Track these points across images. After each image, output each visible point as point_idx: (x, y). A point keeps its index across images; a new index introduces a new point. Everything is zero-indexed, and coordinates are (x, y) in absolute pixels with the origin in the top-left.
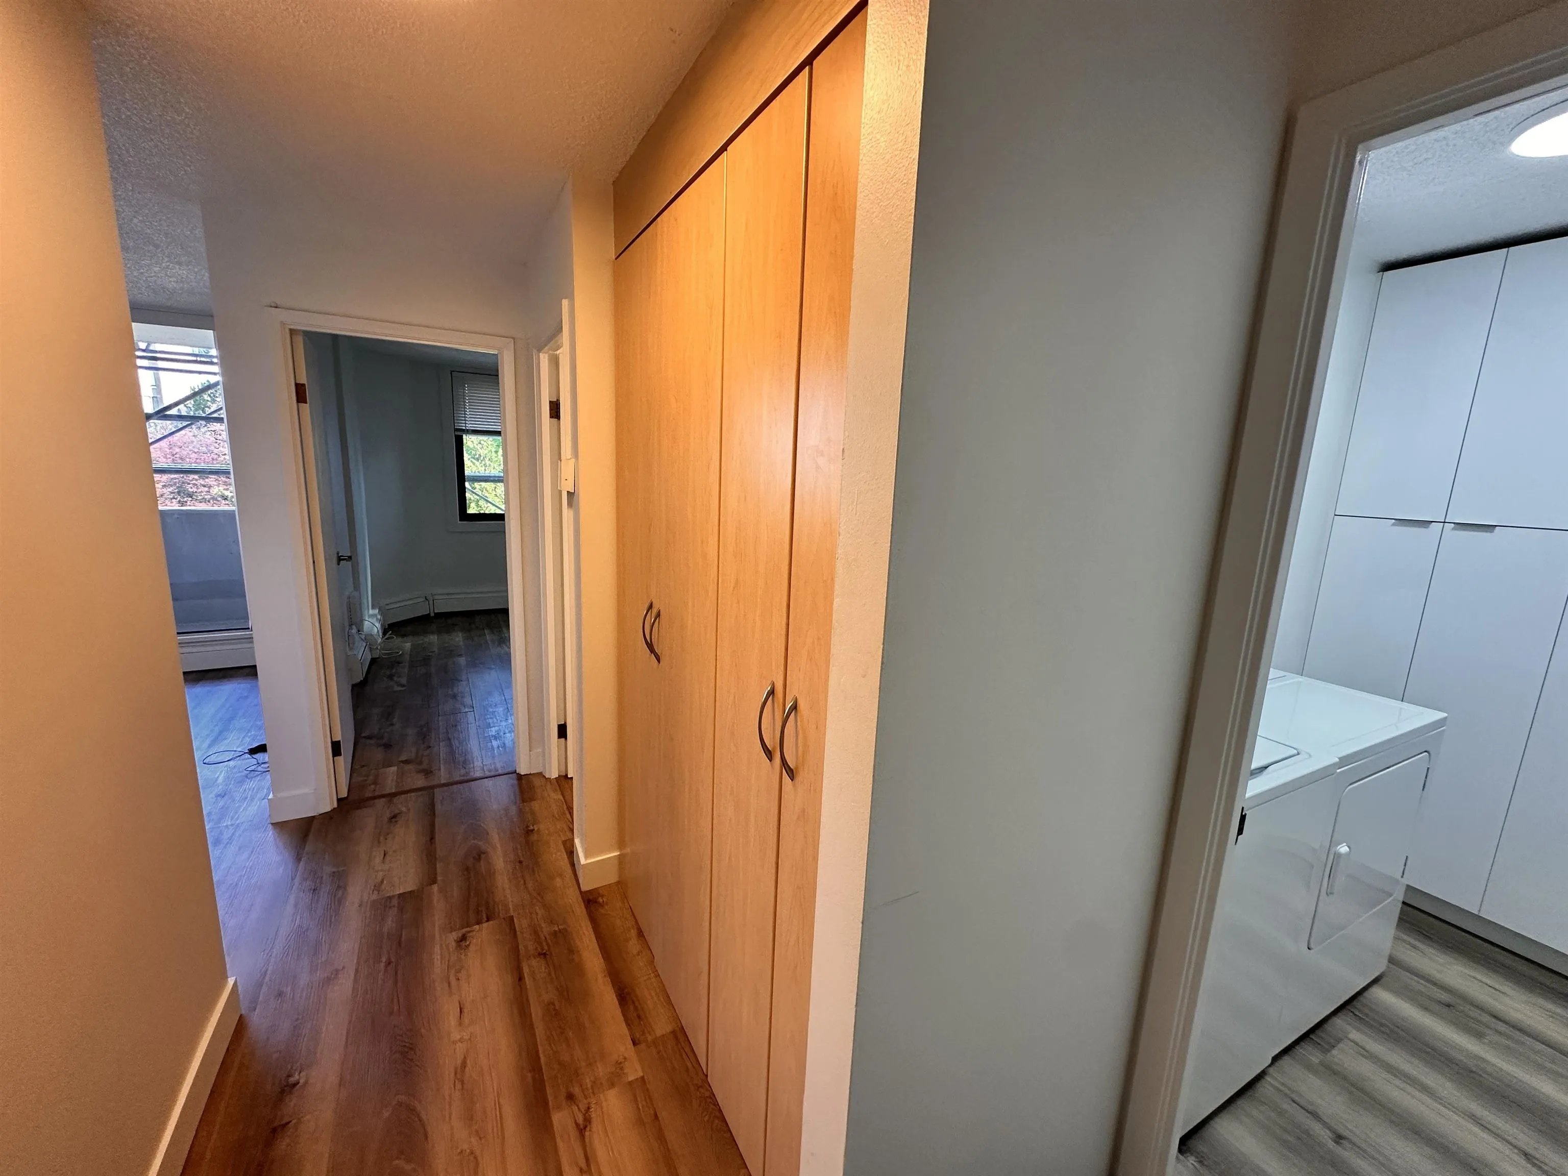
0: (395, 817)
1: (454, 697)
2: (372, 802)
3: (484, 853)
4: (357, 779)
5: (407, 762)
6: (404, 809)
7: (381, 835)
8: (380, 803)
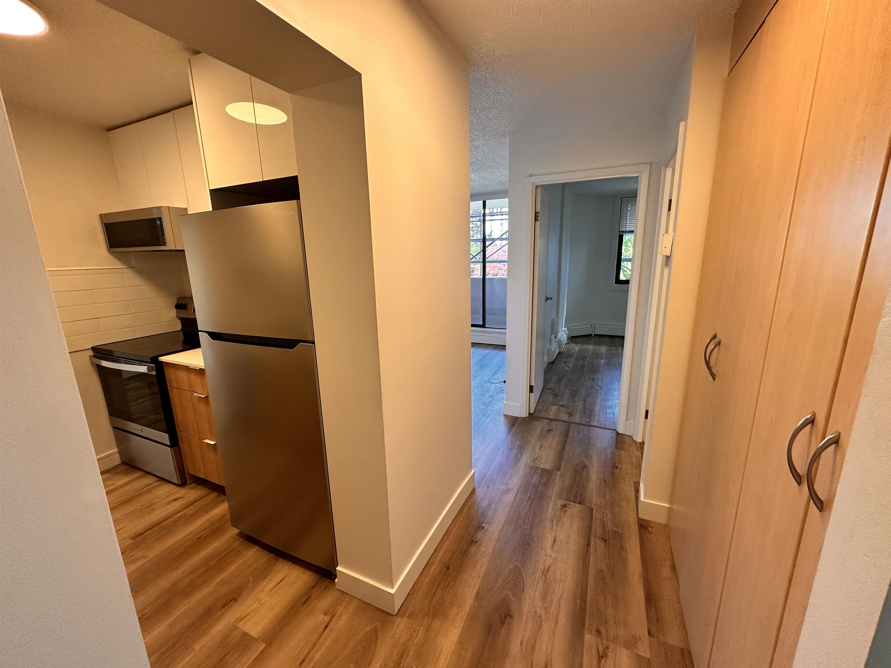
0: (550, 430)
1: (593, 379)
2: (542, 419)
3: (587, 467)
4: (539, 407)
5: (562, 406)
6: (555, 429)
7: (542, 437)
8: (546, 421)
